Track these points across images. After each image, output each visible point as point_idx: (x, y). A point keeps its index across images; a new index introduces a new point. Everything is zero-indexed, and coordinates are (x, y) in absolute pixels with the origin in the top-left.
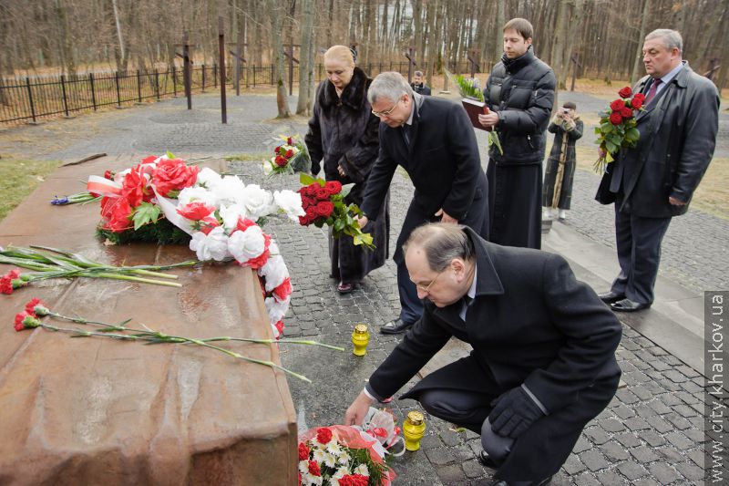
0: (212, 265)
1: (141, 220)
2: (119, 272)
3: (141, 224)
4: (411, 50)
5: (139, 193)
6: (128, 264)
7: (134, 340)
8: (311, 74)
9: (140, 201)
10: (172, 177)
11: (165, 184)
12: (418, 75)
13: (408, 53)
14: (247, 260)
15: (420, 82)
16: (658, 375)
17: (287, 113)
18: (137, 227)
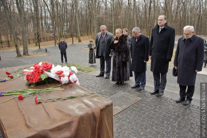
0: (66, 85)
1: (43, 78)
2: (45, 90)
3: (44, 79)
4: (54, 33)
5: (40, 72)
6: (46, 88)
7: (67, 99)
8: (26, 42)
9: (40, 74)
10: (48, 67)
11: (46, 69)
12: (63, 39)
13: (53, 33)
14: (74, 82)
15: (63, 41)
16: (147, 96)
17: (20, 55)
18: (43, 80)
